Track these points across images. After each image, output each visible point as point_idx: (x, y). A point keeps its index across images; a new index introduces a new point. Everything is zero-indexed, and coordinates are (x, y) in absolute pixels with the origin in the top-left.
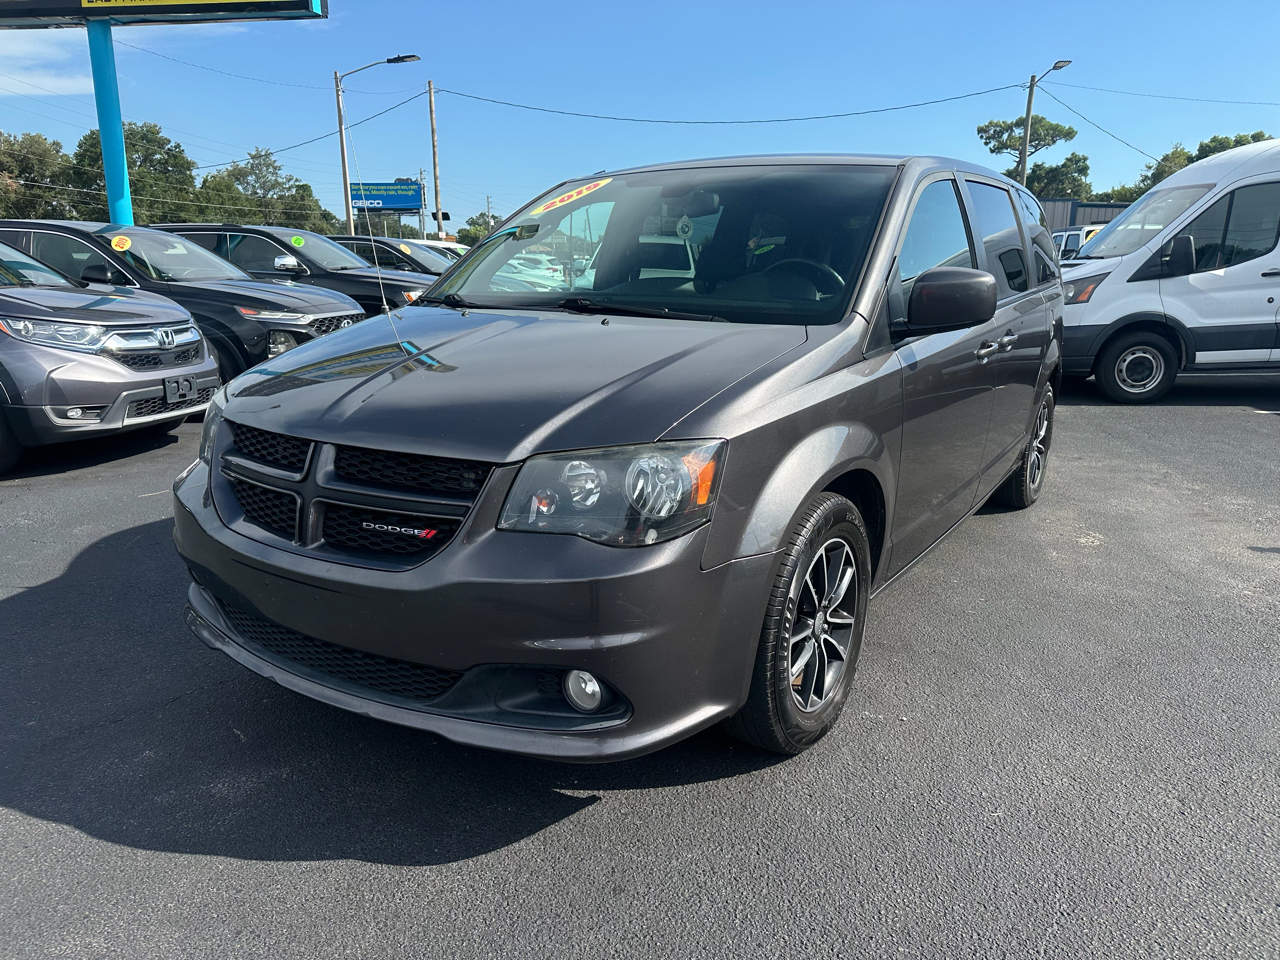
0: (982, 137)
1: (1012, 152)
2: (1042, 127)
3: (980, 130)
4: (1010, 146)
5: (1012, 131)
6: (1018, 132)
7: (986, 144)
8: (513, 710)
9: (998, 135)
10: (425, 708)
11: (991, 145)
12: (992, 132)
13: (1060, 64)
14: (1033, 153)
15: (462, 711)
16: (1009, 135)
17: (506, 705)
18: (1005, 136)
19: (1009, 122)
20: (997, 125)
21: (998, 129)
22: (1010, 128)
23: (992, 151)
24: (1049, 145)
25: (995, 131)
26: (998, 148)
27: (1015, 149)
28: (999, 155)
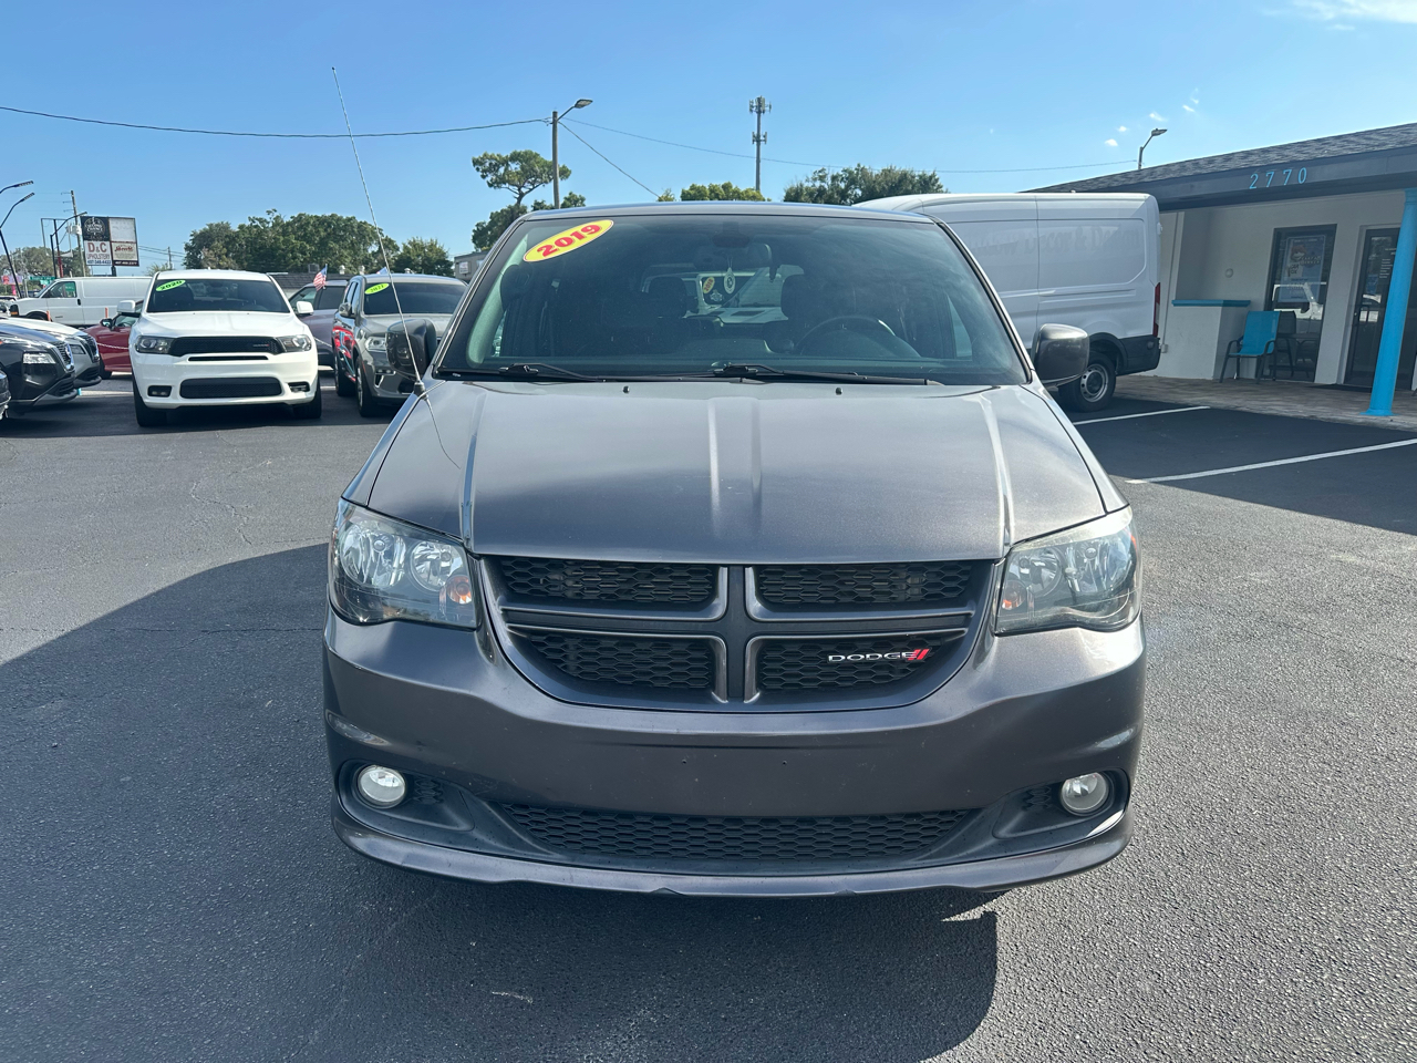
0: (478, 169)
1: (511, 187)
2: (538, 163)
3: (476, 162)
4: (509, 182)
5: (508, 165)
6: (514, 167)
7: (483, 177)
8: (1014, 835)
9: (493, 168)
10: (919, 863)
11: (489, 179)
12: (487, 164)
13: (582, 103)
14: (531, 190)
15: (964, 853)
16: (506, 170)
17: (1004, 832)
18: (502, 170)
19: (504, 156)
20: (491, 158)
21: (494, 162)
22: (505, 162)
23: (490, 185)
24: (546, 182)
25: (490, 164)
26: (496, 182)
27: (513, 185)
28: (498, 190)
